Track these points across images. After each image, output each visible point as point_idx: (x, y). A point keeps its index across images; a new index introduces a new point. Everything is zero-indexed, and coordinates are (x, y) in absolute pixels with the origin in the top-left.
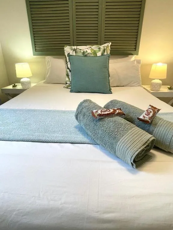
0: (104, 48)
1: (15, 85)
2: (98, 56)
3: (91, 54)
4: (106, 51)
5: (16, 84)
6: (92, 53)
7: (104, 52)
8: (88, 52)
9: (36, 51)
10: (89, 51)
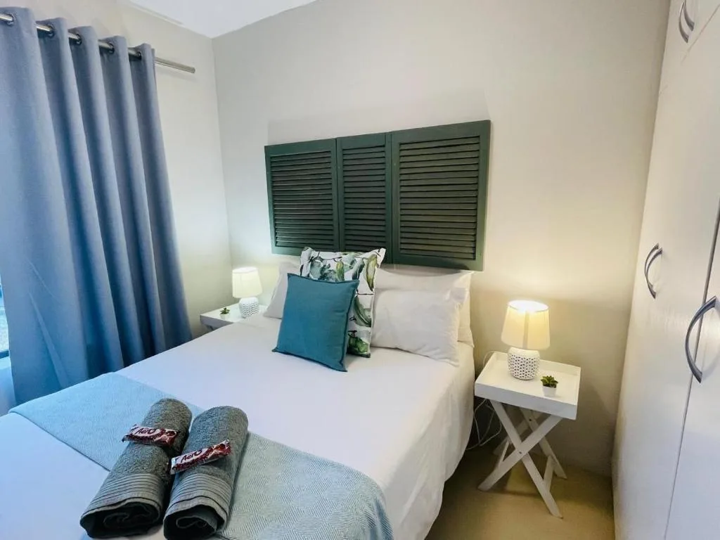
0: (362, 263)
1: (225, 309)
2: (346, 280)
3: (335, 273)
4: (364, 269)
5: (228, 308)
6: (336, 271)
7: (360, 271)
8: (330, 269)
9: (276, 246)
10: (334, 267)
